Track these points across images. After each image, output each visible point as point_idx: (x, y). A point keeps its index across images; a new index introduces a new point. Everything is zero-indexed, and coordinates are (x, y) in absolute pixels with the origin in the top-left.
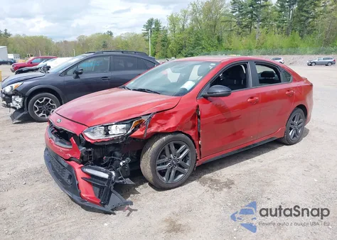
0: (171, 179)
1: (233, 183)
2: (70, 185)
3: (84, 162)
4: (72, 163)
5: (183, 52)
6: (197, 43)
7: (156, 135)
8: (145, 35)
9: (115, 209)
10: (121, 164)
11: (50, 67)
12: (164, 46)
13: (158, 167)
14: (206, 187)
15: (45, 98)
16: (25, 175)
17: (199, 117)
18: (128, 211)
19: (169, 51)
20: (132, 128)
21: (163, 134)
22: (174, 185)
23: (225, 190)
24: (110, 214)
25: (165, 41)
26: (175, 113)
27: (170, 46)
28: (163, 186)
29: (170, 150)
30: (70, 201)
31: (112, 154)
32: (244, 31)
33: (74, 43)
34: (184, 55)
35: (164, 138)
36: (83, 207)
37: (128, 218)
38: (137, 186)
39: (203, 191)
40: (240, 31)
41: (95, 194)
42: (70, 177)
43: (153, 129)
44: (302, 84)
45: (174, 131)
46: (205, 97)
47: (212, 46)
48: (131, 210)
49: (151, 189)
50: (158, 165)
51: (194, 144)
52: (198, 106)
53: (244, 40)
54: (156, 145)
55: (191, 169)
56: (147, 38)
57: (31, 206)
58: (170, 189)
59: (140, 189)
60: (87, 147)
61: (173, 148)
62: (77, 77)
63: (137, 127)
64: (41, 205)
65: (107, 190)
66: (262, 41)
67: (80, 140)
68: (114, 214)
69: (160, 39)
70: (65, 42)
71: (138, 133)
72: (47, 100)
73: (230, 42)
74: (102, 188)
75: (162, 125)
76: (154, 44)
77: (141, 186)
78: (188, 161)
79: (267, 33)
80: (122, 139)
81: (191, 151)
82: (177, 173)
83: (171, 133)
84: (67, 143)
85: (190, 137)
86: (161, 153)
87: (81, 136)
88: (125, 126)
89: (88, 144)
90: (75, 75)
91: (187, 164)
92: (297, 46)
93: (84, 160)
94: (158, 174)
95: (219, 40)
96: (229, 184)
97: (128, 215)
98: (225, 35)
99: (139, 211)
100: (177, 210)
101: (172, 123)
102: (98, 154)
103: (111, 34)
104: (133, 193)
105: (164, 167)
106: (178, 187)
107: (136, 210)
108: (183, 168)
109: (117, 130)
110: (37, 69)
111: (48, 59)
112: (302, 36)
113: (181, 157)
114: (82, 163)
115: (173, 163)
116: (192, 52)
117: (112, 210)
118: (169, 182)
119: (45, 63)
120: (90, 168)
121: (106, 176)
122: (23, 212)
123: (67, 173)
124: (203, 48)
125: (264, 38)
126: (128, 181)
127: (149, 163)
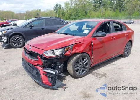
0: (80, 73)
1: (106, 75)
2: (37, 77)
3: (44, 67)
4: (38, 67)
5: (71, 18)
6: (77, 14)
7: (75, 54)
8: (55, 10)
9: (58, 87)
10: (60, 67)
11: (16, 24)
12: (63, 15)
13: (76, 68)
14: (95, 77)
15: (17, 38)
16: (13, 72)
17: (92, 46)
18: (64, 89)
19: (65, 17)
20: (65, 51)
21: (78, 53)
22: (82, 76)
23: (104, 78)
24: (56, 90)
25: (63, 13)
26: (83, 44)
27: (66, 15)
28: (77, 76)
29: (80, 61)
30: (36, 84)
31: (55, 63)
32: (96, 9)
33: (24, 14)
34: (72, 19)
35: (78, 55)
36: (43, 87)
37: (65, 91)
38: (65, 77)
39: (94, 78)
40: (95, 9)
41: (49, 81)
42: (37, 73)
43: (73, 52)
44: (130, 31)
45: (82, 52)
46: (95, 37)
47: (83, 16)
48: (65, 88)
49: (72, 78)
50: (75, 67)
51: (90, 57)
52: (92, 41)
53: (97, 13)
54: (75, 58)
55: (89, 69)
56: (56, 12)
57: (19, 87)
58: (80, 78)
59: (67, 78)
60: (45, 60)
61: (82, 60)
62: (31, 28)
63: (67, 50)
64: (23, 86)
65: (54, 79)
66: (104, 14)
67: (42, 57)
68: (58, 90)
69: (61, 12)
70: (20, 13)
71: (68, 53)
72: (18, 39)
73: (91, 14)
74: (52, 78)
75: (77, 50)
76: (59, 14)
77: (67, 77)
78: (87, 65)
79: (106, 10)
80: (60, 56)
81: (89, 61)
82: (83, 71)
83: (81, 53)
84: (35, 58)
85: (89, 55)
86: (77, 62)
87: (42, 55)
88: (62, 50)
89: (45, 59)
90: (30, 27)
91: (87, 66)
92: (118, 16)
93: (44, 65)
94: (75, 71)
95: (86, 13)
96: (105, 75)
97: (64, 90)
98: (88, 11)
99: (69, 88)
100: (85, 87)
101: (81, 49)
102: (50, 63)
103: (40, 10)
104: (64, 80)
105: (78, 68)
106: (83, 77)
107: (67, 88)
108: (85, 68)
109: (58, 52)
110: (10, 25)
111: (15, 21)
112: (120, 12)
113: (85, 63)
114: (43, 67)
115: (81, 66)
116: (75, 18)
117: (57, 88)
118: (80, 75)
119: (14, 22)
120: (46, 69)
121: (54, 73)
122: (16, 90)
123: (35, 72)
124: (79, 16)
125: (104, 12)
126: (62, 75)
127: (72, 67)
